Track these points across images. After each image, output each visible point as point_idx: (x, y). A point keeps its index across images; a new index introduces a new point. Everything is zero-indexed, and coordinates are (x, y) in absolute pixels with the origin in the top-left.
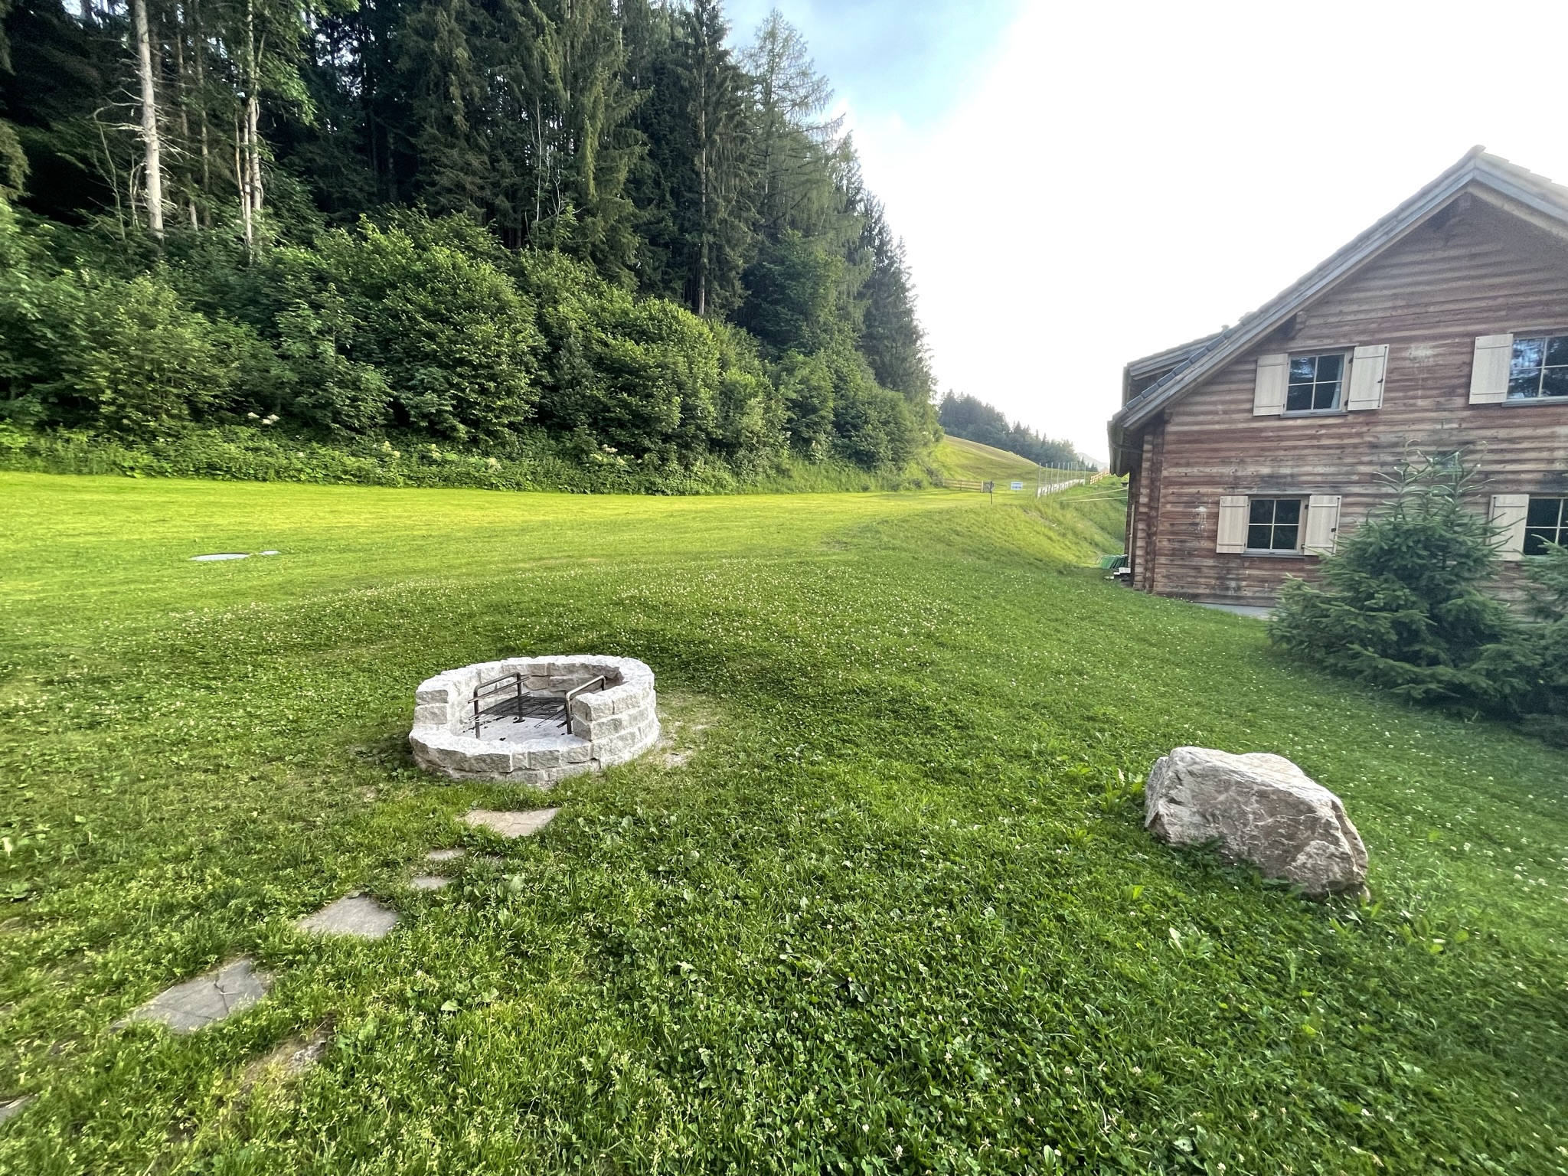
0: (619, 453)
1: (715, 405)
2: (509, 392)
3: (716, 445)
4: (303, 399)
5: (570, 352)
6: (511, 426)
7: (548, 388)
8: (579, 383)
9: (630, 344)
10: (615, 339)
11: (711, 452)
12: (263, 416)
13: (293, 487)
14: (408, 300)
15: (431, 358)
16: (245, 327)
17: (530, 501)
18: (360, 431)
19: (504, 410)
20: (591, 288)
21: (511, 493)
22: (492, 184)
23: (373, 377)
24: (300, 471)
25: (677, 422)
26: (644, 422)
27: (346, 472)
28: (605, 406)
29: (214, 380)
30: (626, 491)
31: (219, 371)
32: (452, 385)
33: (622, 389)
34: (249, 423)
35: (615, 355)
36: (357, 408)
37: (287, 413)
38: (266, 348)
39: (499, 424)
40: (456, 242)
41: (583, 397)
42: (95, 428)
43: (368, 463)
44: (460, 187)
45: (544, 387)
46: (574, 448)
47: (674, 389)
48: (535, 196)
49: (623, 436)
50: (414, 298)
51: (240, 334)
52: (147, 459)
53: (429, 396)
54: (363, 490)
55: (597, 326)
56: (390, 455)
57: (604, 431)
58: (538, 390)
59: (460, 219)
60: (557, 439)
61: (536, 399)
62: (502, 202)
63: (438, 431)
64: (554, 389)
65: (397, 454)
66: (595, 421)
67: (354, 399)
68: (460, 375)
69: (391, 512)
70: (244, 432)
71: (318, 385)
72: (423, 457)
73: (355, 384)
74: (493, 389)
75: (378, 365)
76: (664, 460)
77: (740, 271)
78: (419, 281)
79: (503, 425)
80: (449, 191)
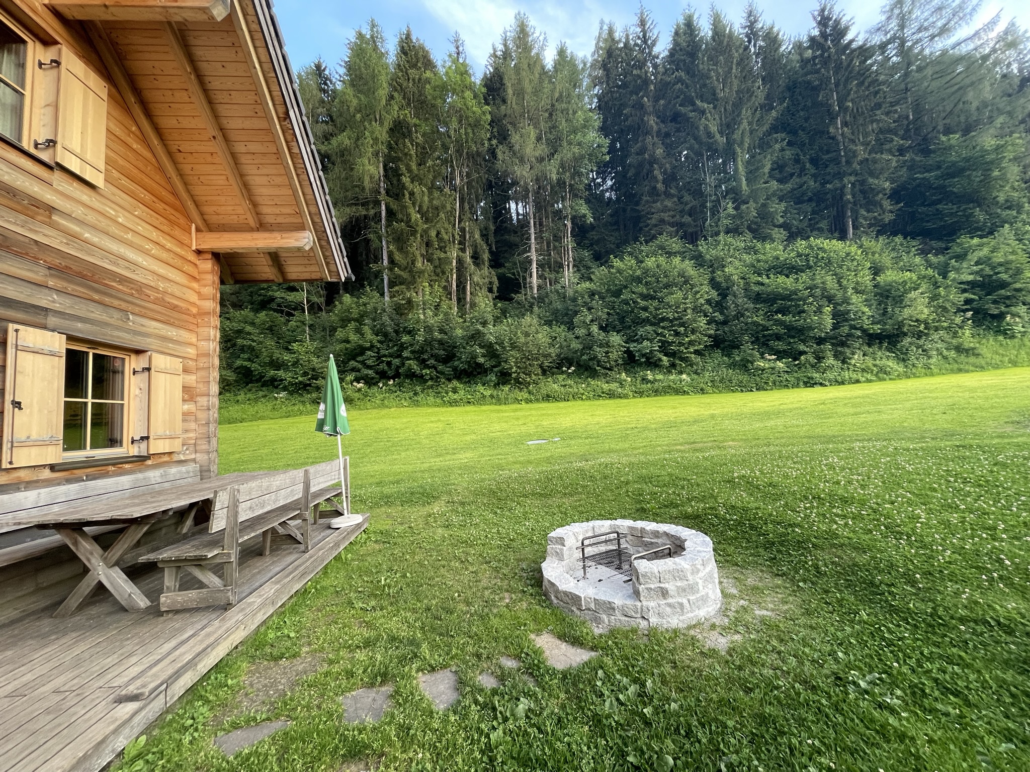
0: (778, 359)
1: (870, 306)
2: (693, 331)
3: (872, 339)
4: (584, 357)
5: (735, 296)
6: (697, 352)
7: (721, 323)
8: (743, 315)
9: (781, 279)
10: (769, 278)
11: (869, 345)
12: (569, 368)
13: (580, 402)
14: (633, 293)
15: (647, 321)
16: (563, 327)
17: (708, 401)
18: (610, 369)
19: (691, 343)
20: (749, 250)
21: (698, 396)
22: (680, 212)
23: (616, 339)
24: (583, 394)
25: (829, 327)
26: (799, 333)
27: (603, 393)
28: (764, 326)
29: (549, 355)
30: (786, 386)
31: (552, 350)
32: (658, 334)
33: (777, 312)
34: (563, 373)
35: (769, 290)
36: (608, 357)
37: (579, 366)
38: (570, 335)
39: (688, 353)
40: (660, 252)
41: (746, 324)
42: (510, 384)
43: (614, 386)
44: (662, 221)
45: (717, 323)
46: (742, 360)
47: (824, 302)
48: (706, 207)
49: (780, 346)
50: (636, 290)
51: (560, 331)
52: (526, 395)
53: (646, 343)
54: (611, 401)
55: (754, 274)
56: (625, 381)
57: (765, 344)
58: (714, 326)
59: (662, 239)
60: (729, 356)
61: (712, 332)
62: (687, 219)
63: (651, 363)
64: (725, 323)
65: (629, 379)
66: (757, 339)
67: (607, 353)
68: (663, 328)
69: (621, 414)
70: (561, 377)
71: (590, 348)
72: (643, 379)
73: (607, 345)
74: (683, 332)
75: (618, 332)
76: (820, 358)
77: (888, 192)
78: (639, 280)
79: (691, 353)
80: (656, 226)
